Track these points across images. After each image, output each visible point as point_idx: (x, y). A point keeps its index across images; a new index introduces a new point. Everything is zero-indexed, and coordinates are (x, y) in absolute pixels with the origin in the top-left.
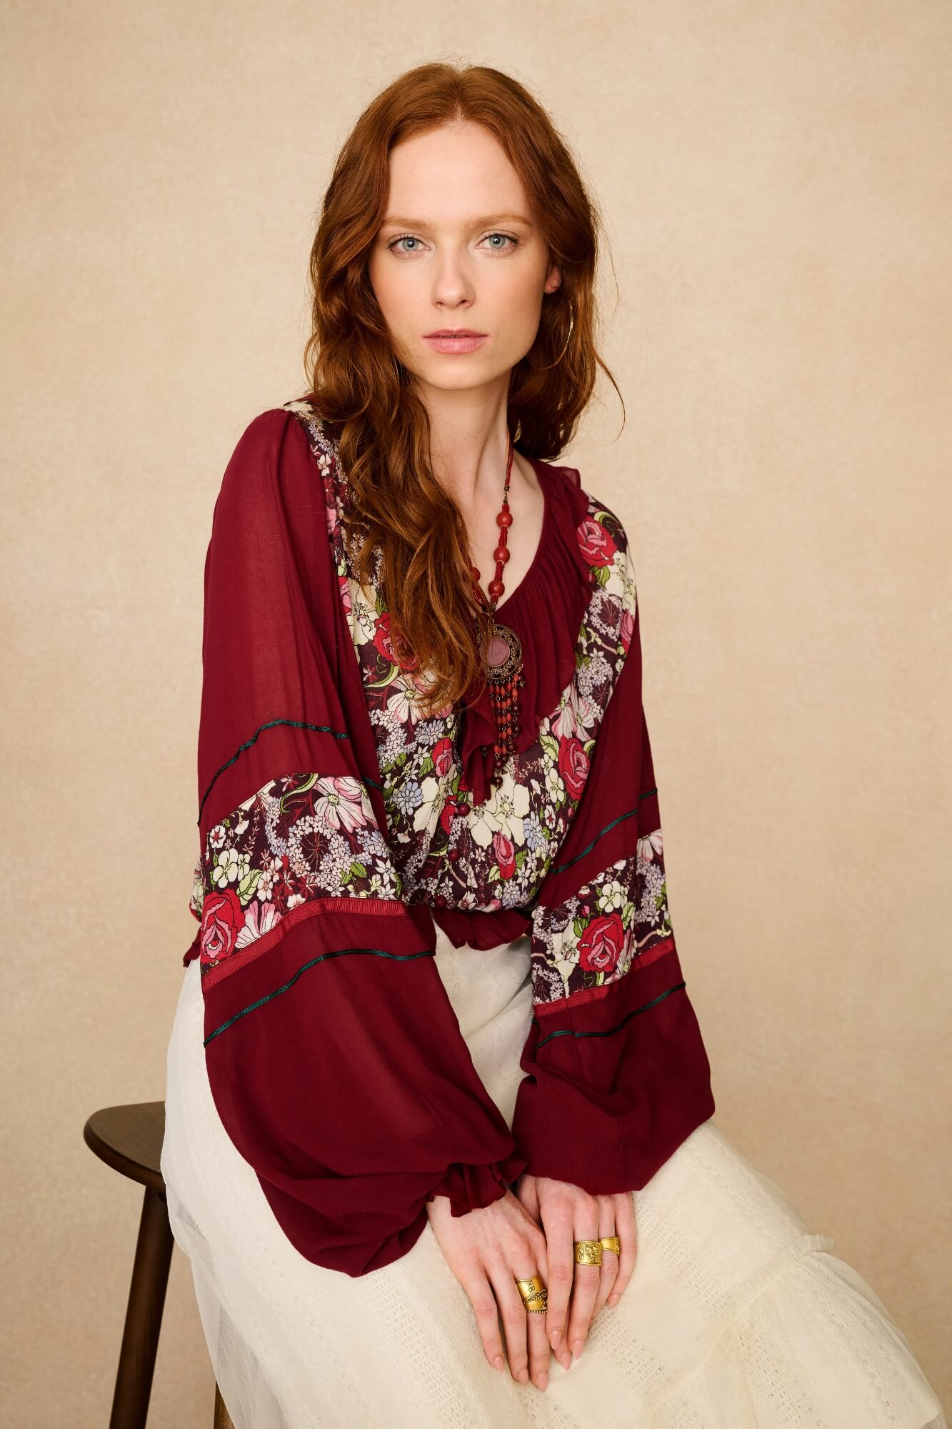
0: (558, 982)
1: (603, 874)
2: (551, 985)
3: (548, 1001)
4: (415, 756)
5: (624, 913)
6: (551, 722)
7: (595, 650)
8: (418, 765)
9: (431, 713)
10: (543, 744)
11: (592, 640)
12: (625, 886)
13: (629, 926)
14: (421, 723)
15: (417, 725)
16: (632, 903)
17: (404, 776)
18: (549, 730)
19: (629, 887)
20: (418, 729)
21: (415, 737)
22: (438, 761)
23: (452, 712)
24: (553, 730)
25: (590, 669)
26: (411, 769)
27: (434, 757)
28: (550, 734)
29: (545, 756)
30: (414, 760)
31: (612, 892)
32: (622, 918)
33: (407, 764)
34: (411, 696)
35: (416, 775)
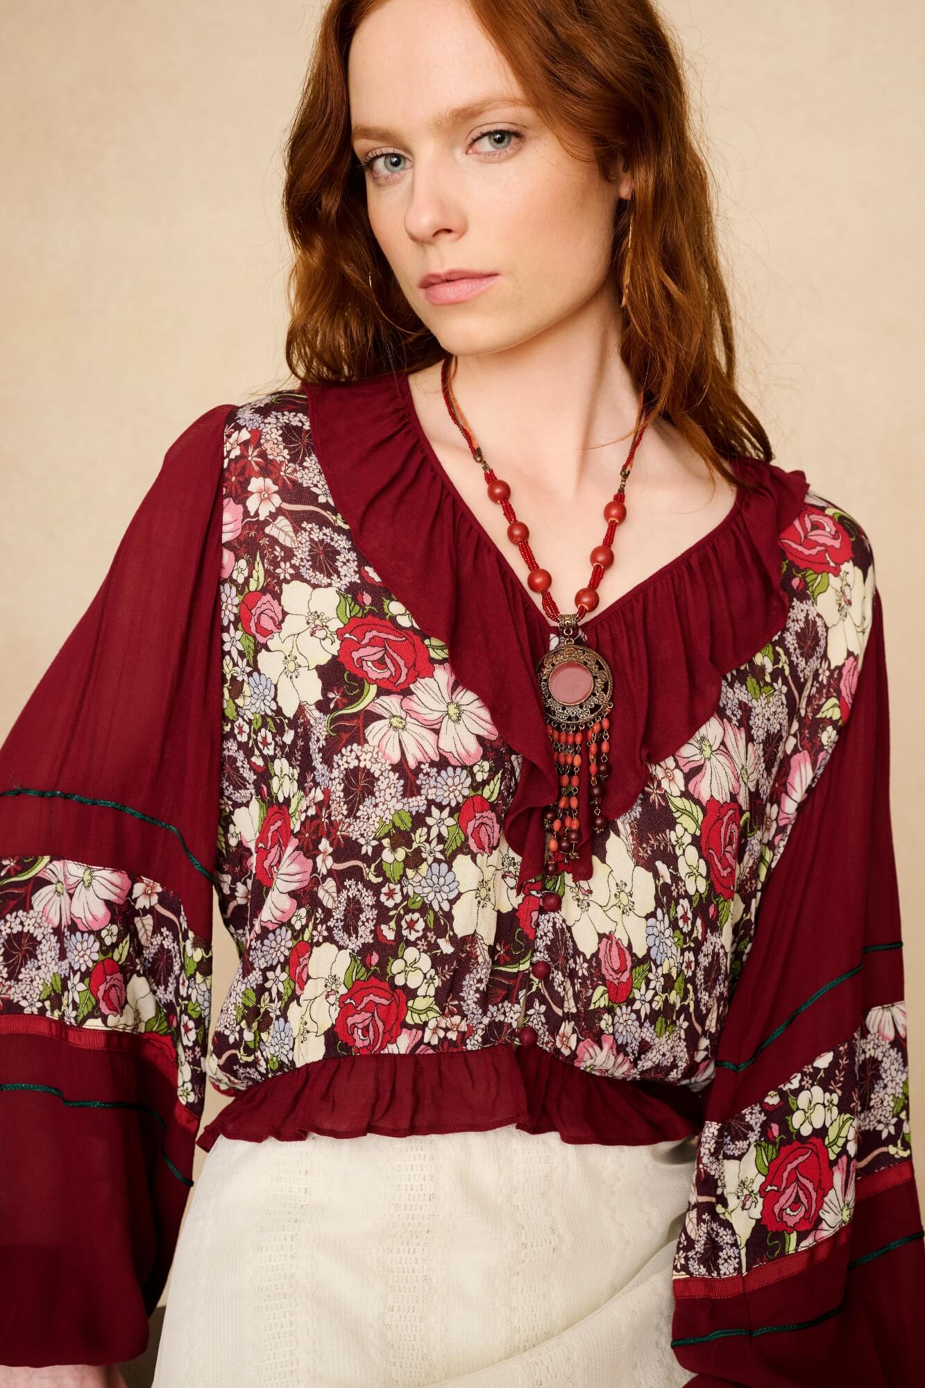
0: (732, 1245)
1: (799, 1076)
2: (721, 1249)
3: (715, 1274)
4: (429, 821)
5: (832, 1134)
6: (688, 777)
7: (780, 681)
8: (440, 836)
9: (440, 755)
10: (674, 810)
11: (780, 666)
12: (831, 1092)
13: (844, 1151)
14: (425, 767)
15: (418, 770)
16: (848, 1116)
17: (418, 851)
18: (683, 789)
19: (839, 1092)
20: (421, 776)
21: (419, 788)
22: (470, 831)
23: (484, 757)
24: (691, 790)
25: (770, 705)
26: (430, 843)
27: (462, 825)
28: (686, 794)
29: (678, 827)
30: (429, 828)
31: (813, 1103)
32: (826, 1143)
33: (419, 831)
34: (401, 726)
35: (442, 852)
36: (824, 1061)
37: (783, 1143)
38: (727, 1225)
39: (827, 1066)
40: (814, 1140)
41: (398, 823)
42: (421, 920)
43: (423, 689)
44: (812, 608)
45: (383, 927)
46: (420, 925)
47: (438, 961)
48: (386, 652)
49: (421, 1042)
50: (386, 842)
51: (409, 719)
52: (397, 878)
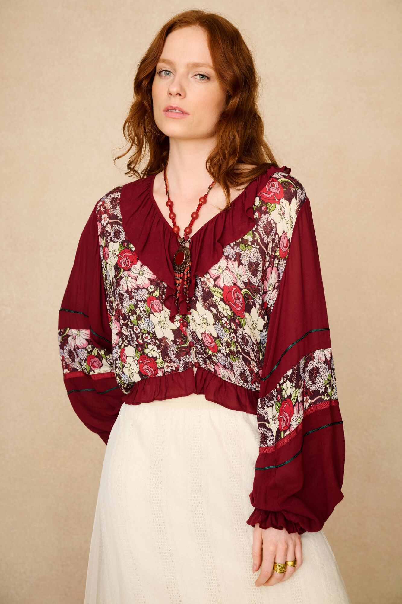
0: (272, 436)
1: (283, 378)
2: (268, 437)
3: (266, 445)
4: (138, 306)
5: (293, 396)
6: (215, 280)
7: (255, 244)
8: (143, 310)
9: (137, 286)
10: (212, 291)
11: (256, 239)
12: (292, 382)
13: (297, 401)
14: (133, 290)
15: (132, 291)
16: (298, 389)
17: (139, 315)
18: (214, 284)
19: (295, 382)
20: (133, 293)
21: (133, 297)
22: (151, 307)
23: (151, 284)
24: (216, 284)
25: (250, 252)
26: (141, 312)
27: (148, 305)
28: (215, 286)
29: (214, 296)
30: (139, 308)
31: (287, 387)
32: (291, 400)
33: (137, 309)
34: (127, 279)
35: (146, 314)
36: (289, 373)
37: (282, 401)
38: (270, 429)
39: (290, 374)
40: (288, 400)
41: (131, 308)
42: (149, 336)
43: (133, 268)
44: (269, 217)
45: (138, 339)
46: (149, 338)
47: (158, 347)
48: (127, 259)
49: (165, 372)
50: (130, 314)
51: (129, 277)
52: (136, 324)
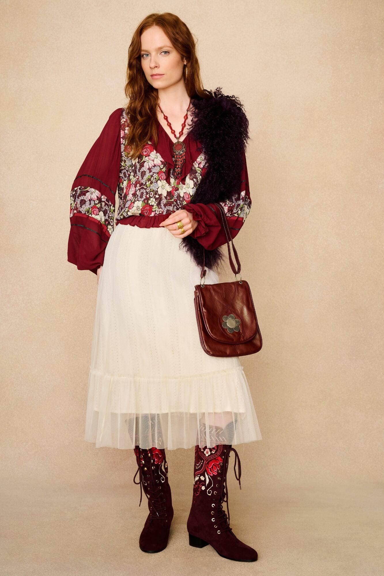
4: (153, 176)
6: (199, 164)
8: (155, 178)
9: (154, 165)
10: (197, 170)
14: (152, 167)
17: (152, 181)
20: (152, 169)
21: (151, 171)
22: (160, 176)
23: (162, 164)
24: (199, 166)
26: (154, 180)
27: (158, 176)
28: (199, 167)
30: (153, 177)
34: (148, 162)
35: (156, 181)
41: (149, 178)
43: (151, 155)
45: (147, 195)
46: (153, 194)
47: (156, 199)
48: (147, 149)
49: (156, 213)
50: (147, 181)
51: (149, 160)
